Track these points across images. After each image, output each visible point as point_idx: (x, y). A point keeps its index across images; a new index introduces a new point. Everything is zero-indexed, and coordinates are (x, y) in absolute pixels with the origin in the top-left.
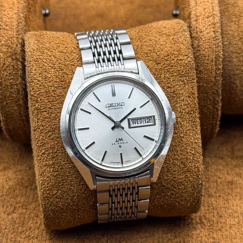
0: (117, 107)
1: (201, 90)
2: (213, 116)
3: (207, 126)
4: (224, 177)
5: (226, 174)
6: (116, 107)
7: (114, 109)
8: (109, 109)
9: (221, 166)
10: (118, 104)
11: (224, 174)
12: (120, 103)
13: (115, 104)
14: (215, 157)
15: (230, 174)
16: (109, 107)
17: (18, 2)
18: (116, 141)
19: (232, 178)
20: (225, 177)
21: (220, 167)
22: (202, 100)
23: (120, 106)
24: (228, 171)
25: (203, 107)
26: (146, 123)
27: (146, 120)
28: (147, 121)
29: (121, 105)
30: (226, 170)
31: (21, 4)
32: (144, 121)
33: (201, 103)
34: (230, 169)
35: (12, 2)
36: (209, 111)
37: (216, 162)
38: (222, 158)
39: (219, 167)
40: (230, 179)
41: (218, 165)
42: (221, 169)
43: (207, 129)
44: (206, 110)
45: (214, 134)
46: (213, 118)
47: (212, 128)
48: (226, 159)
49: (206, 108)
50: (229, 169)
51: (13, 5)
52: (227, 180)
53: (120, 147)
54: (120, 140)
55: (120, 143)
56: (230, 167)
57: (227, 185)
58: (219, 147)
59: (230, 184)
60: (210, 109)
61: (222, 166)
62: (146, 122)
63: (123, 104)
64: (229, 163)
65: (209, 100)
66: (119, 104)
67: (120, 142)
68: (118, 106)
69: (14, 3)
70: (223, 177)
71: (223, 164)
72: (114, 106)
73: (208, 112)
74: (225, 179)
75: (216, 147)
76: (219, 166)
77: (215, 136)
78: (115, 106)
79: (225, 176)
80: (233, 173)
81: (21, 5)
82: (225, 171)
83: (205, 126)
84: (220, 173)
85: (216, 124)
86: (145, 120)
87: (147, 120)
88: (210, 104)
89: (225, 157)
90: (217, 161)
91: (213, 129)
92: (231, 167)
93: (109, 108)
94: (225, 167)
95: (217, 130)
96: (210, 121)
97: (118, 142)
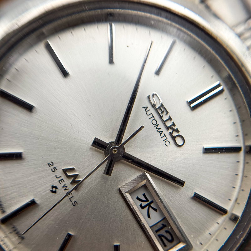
0: (163, 129)
6: (161, 125)
7: (154, 122)
8: (146, 108)
10: (172, 128)
12: (177, 131)
13: (170, 119)
16: (154, 106)
18: (65, 171)
23: (171, 134)
26: (157, 231)
27: (165, 229)
28: (162, 232)
29: (174, 138)
32: (160, 225)
53: (54, 190)
54: (73, 182)
55: (63, 184)
62: (159, 233)
63: (179, 141)
66: (174, 130)
67: (68, 182)
68: (168, 128)
72: (161, 117)
78: (164, 122)
86: (164, 226)
87: (167, 232)
93: (150, 107)
97: (63, 177)
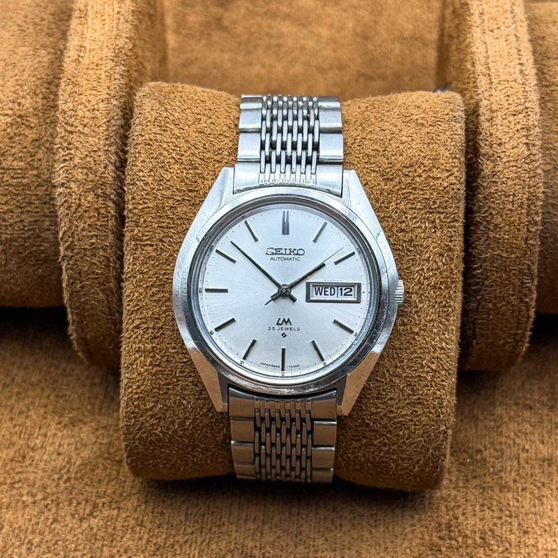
1: (496, 265)
2: (519, 319)
3: (504, 339)
4: (533, 447)
5: (537, 442)
9: (528, 426)
11: (535, 442)
14: (516, 404)
15: (548, 442)
17: (107, 76)
19: (550, 451)
20: (536, 449)
21: (525, 427)
22: (497, 285)
24: (543, 436)
25: (498, 299)
30: (539, 434)
31: (115, 79)
33: (496, 290)
34: (547, 432)
35: (95, 76)
36: (511, 308)
37: (518, 416)
38: (531, 408)
39: (523, 426)
40: (546, 454)
41: (522, 423)
42: (528, 431)
43: (504, 345)
44: (504, 306)
45: (518, 355)
46: (518, 323)
47: (514, 343)
48: (539, 409)
49: (504, 303)
50: (545, 432)
51: (99, 82)
52: (540, 456)
56: (547, 426)
57: (539, 465)
58: (523, 384)
59: (546, 464)
60: (513, 306)
61: (531, 425)
64: (545, 418)
65: (511, 286)
69: (99, 78)
70: (531, 447)
71: (533, 420)
73: (509, 310)
74: (536, 453)
75: (519, 383)
76: (524, 424)
77: (520, 359)
79: (536, 446)
80: (553, 440)
81: (114, 82)
82: (536, 435)
83: (500, 340)
84: (526, 439)
85: (523, 336)
88: (513, 295)
89: (537, 405)
90: (520, 414)
91: (517, 345)
92: (549, 427)
94: (537, 427)
95: (524, 349)
96: (511, 329)
